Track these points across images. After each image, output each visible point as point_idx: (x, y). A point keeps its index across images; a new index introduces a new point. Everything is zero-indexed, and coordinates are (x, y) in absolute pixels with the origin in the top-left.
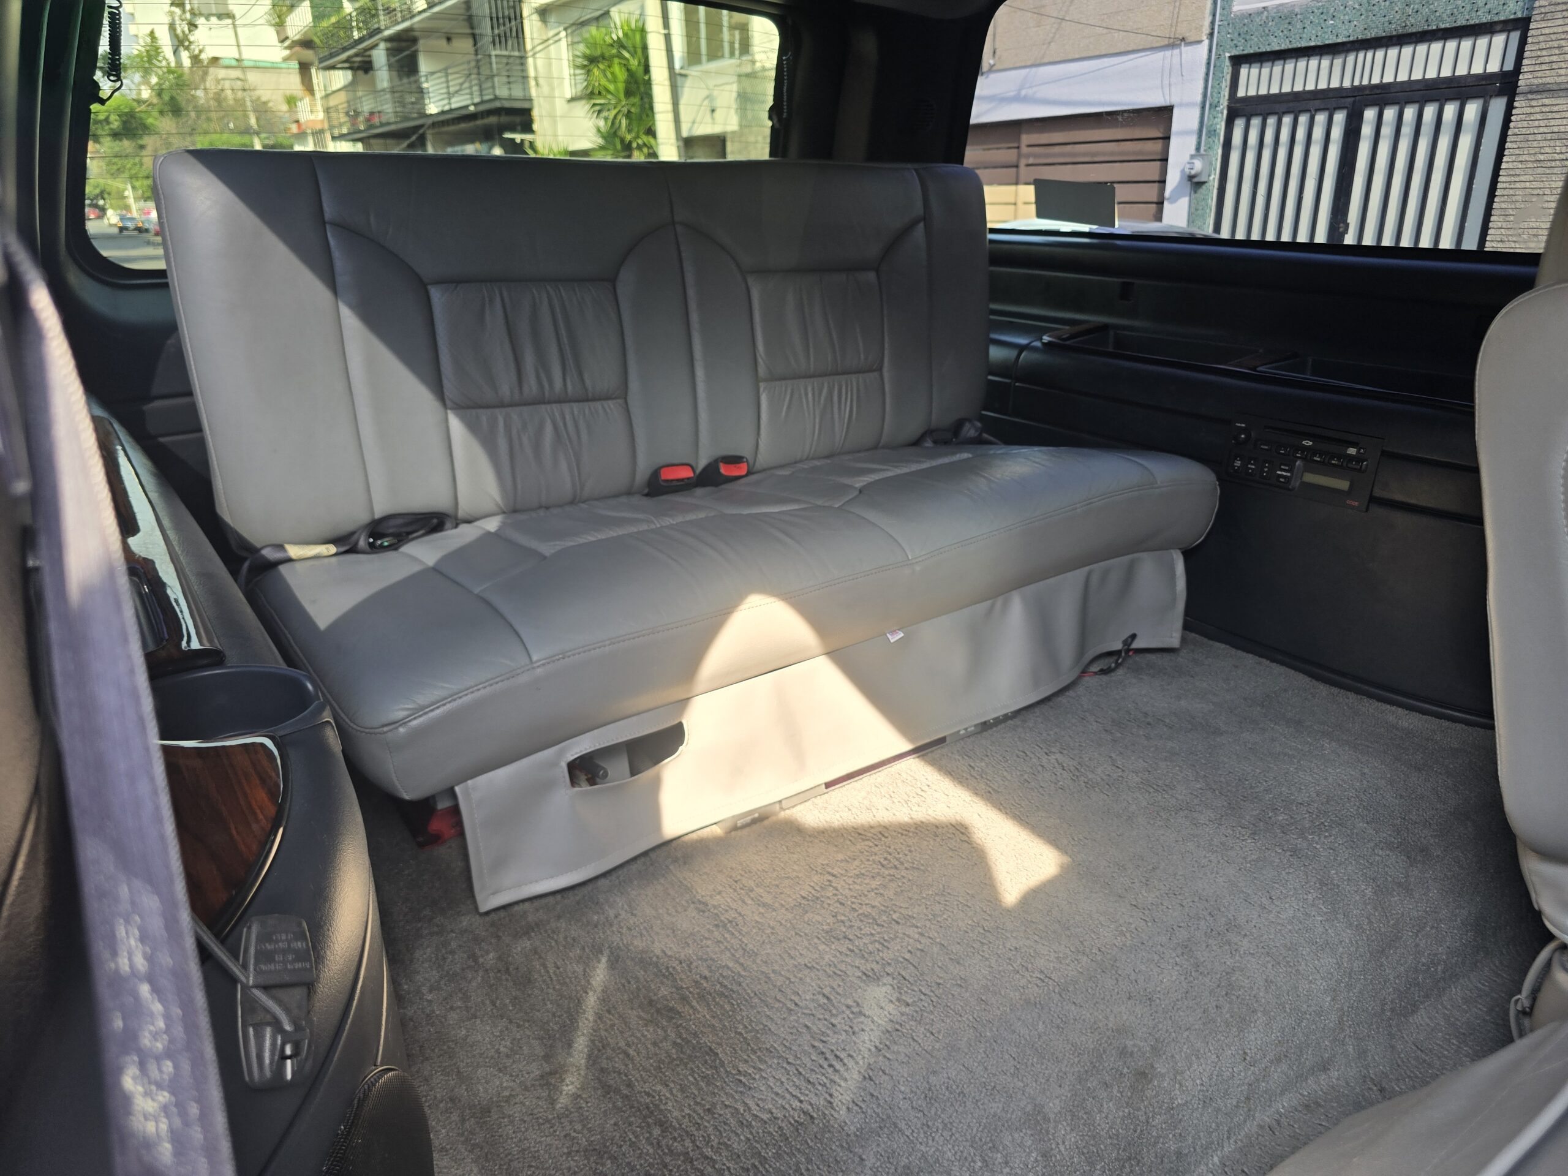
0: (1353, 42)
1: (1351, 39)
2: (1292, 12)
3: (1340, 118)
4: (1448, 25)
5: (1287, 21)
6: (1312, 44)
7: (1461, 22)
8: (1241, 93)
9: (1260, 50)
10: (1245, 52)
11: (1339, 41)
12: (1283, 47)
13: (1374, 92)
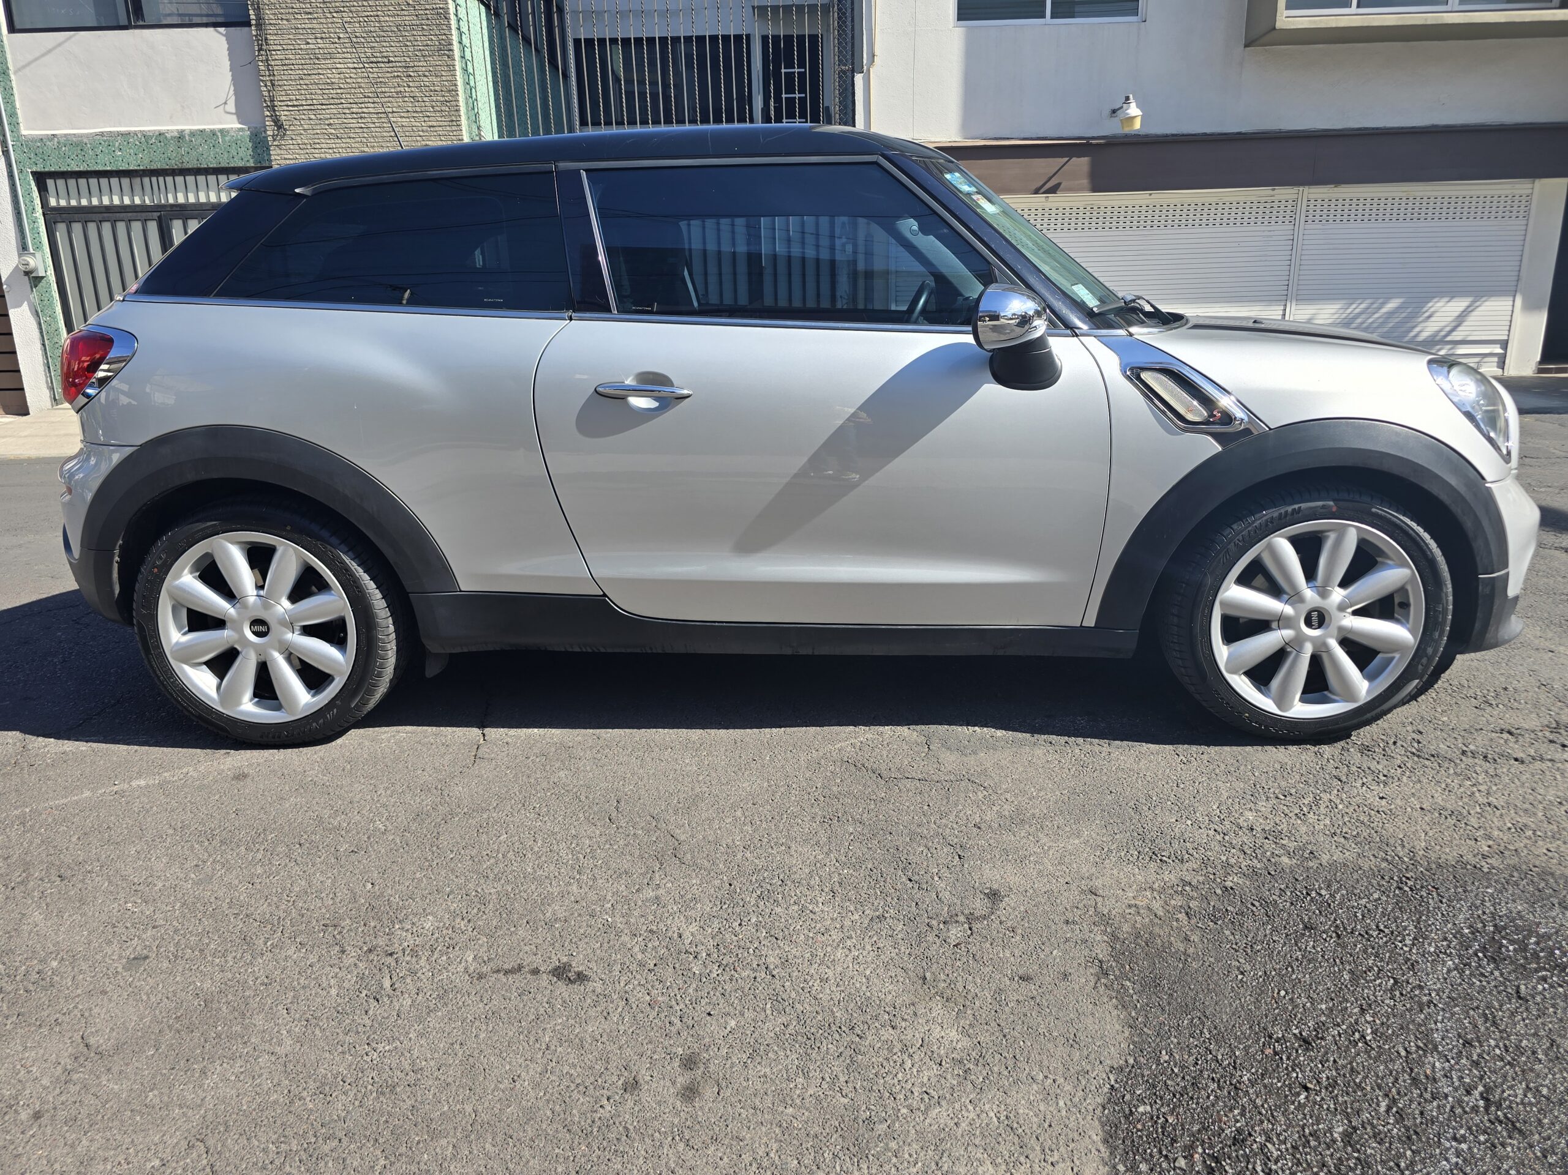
0: (143, 170)
1: (142, 168)
2: (81, 142)
3: (153, 227)
4: (215, 166)
5: (79, 148)
6: (109, 168)
7: (223, 165)
8: (53, 202)
9: (62, 169)
10: (47, 170)
11: (131, 168)
12: (82, 169)
13: (175, 209)
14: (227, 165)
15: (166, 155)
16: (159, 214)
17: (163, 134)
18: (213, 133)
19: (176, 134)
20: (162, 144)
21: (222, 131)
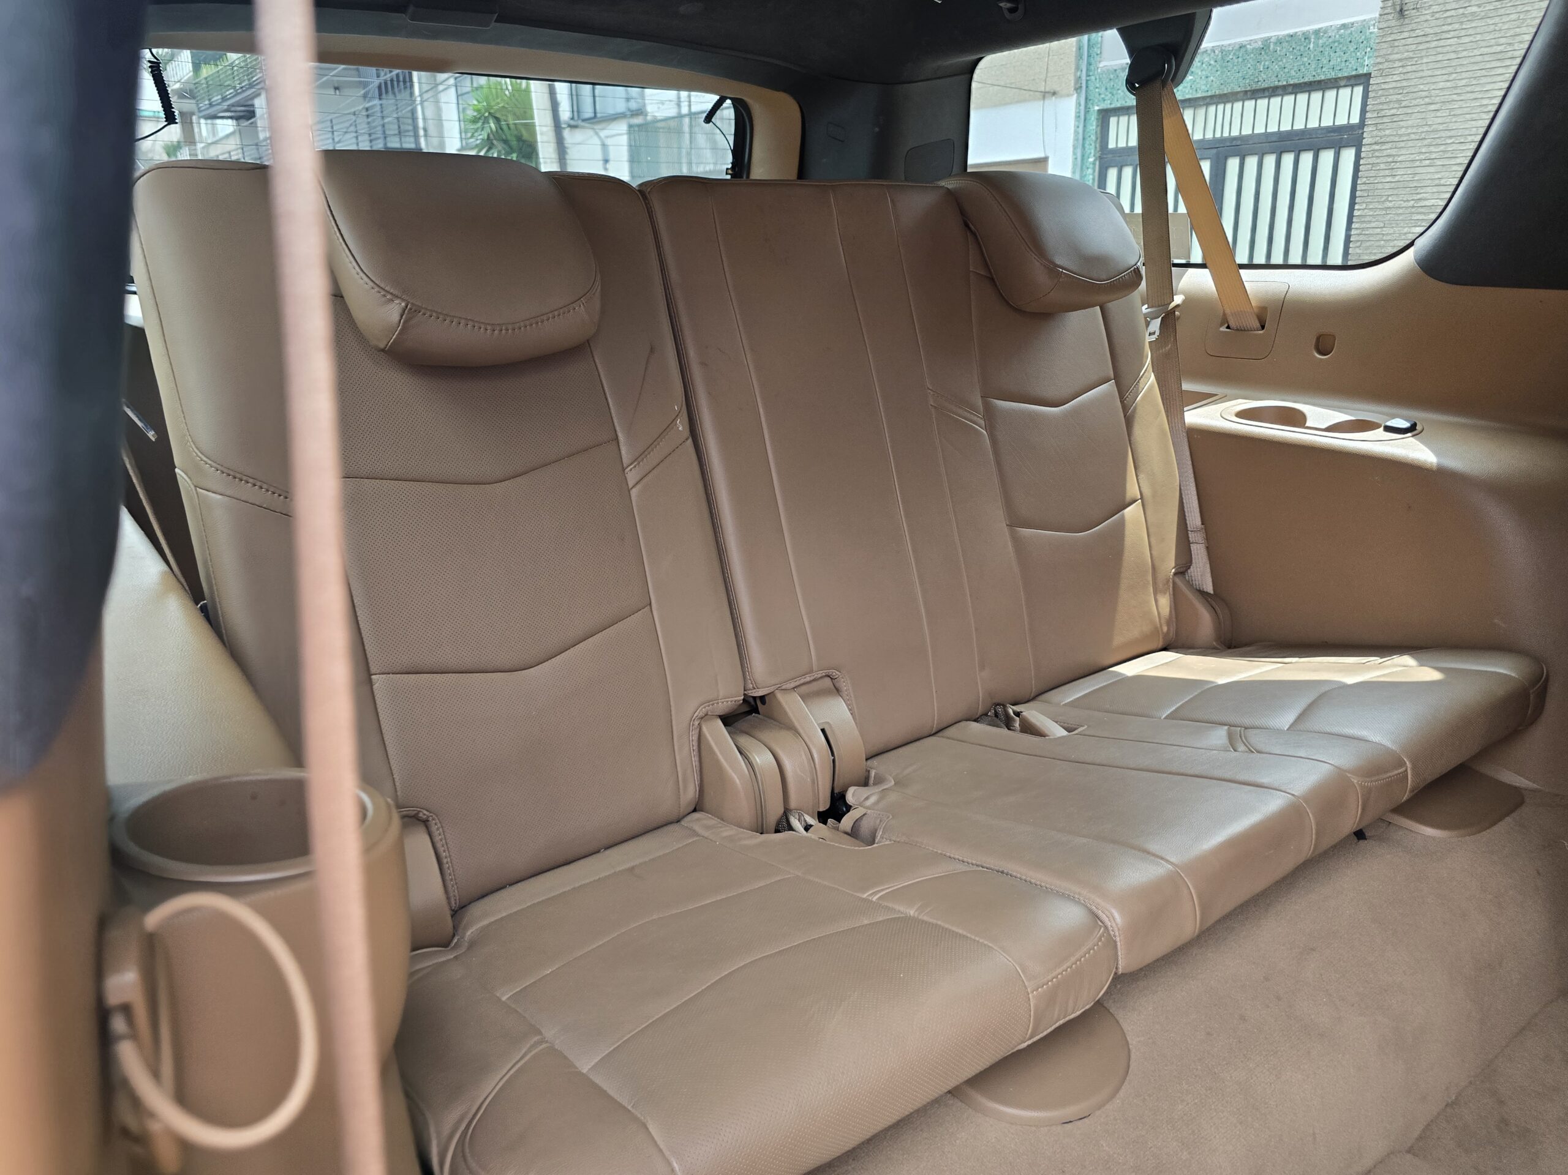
0: (1211, 97)
1: (1209, 94)
4: (1296, 81)
7: (1309, 77)
9: (1127, 104)
10: (1113, 106)
11: (1199, 95)
13: (1234, 143)
14: (1312, 79)
15: (1240, 74)
16: (1214, 151)
17: (1245, 46)
18: (1306, 37)
19: (1260, 44)
20: (1240, 60)
21: (1317, 32)
